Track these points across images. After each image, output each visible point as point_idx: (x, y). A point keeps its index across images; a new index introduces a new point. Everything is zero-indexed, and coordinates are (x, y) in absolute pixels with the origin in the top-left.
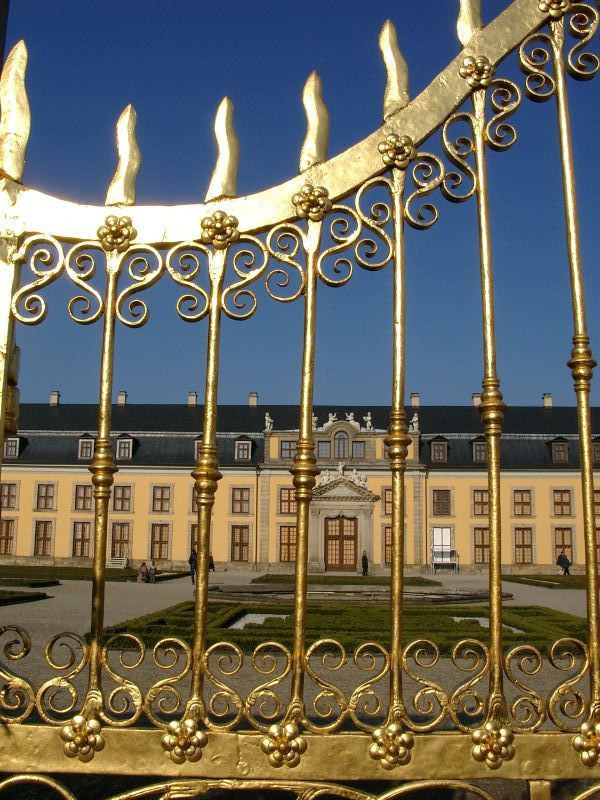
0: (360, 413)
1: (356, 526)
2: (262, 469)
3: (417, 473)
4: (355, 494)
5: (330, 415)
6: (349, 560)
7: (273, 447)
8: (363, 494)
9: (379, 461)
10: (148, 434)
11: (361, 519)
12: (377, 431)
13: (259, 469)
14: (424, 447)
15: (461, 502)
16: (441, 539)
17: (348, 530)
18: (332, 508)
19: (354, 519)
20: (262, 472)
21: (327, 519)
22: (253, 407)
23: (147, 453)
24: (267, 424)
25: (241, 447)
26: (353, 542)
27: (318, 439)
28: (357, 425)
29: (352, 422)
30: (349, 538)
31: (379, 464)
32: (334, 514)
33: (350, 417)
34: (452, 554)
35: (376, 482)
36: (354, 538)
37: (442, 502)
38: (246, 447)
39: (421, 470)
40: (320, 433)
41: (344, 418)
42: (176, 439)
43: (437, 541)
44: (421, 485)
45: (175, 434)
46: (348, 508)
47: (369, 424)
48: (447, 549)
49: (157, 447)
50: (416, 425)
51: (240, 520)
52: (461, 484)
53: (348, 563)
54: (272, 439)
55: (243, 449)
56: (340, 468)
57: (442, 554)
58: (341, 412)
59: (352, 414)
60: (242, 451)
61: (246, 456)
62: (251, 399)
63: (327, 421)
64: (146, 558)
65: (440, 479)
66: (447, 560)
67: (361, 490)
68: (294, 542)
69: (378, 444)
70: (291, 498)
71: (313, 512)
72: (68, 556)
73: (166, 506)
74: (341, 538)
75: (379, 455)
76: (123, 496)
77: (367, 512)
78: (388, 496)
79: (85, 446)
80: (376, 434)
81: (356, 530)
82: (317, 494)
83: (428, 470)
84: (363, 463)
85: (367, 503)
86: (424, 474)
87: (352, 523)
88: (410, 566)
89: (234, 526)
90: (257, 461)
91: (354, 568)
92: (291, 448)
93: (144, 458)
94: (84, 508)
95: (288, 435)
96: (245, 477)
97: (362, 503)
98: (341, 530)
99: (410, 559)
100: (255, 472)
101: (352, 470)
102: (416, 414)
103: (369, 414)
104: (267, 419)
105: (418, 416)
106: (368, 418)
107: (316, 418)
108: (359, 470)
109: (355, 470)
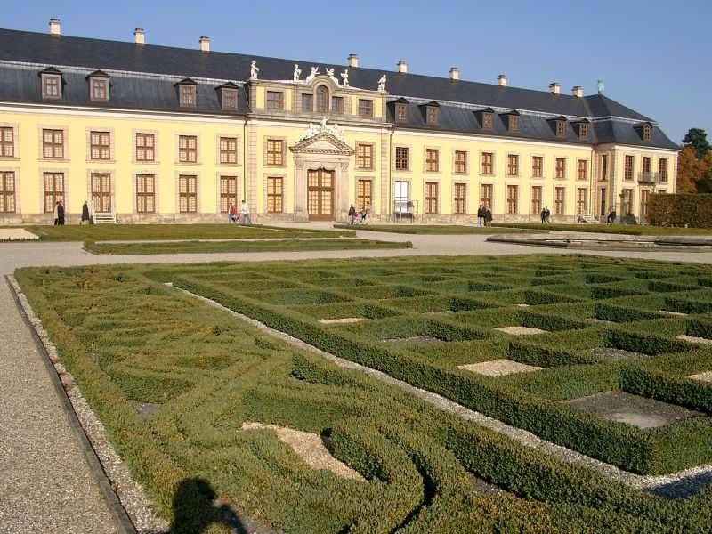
0: (339, 70)
1: (333, 178)
2: (250, 119)
3: (385, 131)
4: (335, 148)
5: (313, 68)
6: (326, 210)
7: (260, 95)
8: (341, 147)
9: (354, 117)
10: (130, 74)
11: (338, 172)
13: (247, 119)
14: (391, 106)
15: (417, 159)
16: (400, 192)
17: (326, 182)
18: (316, 161)
19: (332, 172)
20: (249, 122)
21: (310, 171)
22: (205, 53)
23: (123, 95)
24: (253, 72)
26: (330, 193)
27: (302, 92)
28: (336, 81)
29: (332, 78)
30: (326, 189)
31: (354, 120)
32: (315, 167)
33: (331, 72)
34: (409, 204)
35: (351, 137)
36: (331, 189)
37: (402, 158)
39: (388, 129)
40: (304, 86)
41: (326, 73)
42: (150, 81)
43: (398, 194)
44: (383, 140)
45: (149, 76)
46: (328, 161)
47: (346, 81)
48: (405, 200)
49: (132, 88)
50: (383, 86)
51: (229, 171)
52: (417, 142)
53: (326, 213)
54: (258, 88)
56: (324, 122)
57: (401, 205)
59: (332, 70)
63: (309, 74)
64: (131, 212)
65: (403, 138)
66: (404, 210)
67: (340, 144)
68: (280, 193)
69: (353, 100)
70: (276, 150)
71: (298, 164)
72: (38, 212)
73: (149, 154)
74: (319, 189)
75: (354, 112)
76: (100, 143)
77: (344, 166)
78: (360, 151)
79: (49, 81)
80: (351, 91)
81: (333, 182)
82: (302, 146)
83: (393, 128)
84: (342, 119)
85: (344, 157)
86: (390, 132)
87: (330, 175)
88: (378, 216)
89: (222, 177)
90: (244, 110)
91: (330, 217)
92: (276, 99)
93: (120, 100)
94: (54, 157)
95: (274, 86)
96: (232, 126)
97: (340, 157)
98: (320, 182)
99: (378, 209)
100: (244, 122)
101: (333, 124)
102: (385, 76)
103: (346, 71)
104: (253, 66)
105: (387, 78)
106: (345, 75)
107: (300, 71)
108: (339, 125)
109: (336, 125)
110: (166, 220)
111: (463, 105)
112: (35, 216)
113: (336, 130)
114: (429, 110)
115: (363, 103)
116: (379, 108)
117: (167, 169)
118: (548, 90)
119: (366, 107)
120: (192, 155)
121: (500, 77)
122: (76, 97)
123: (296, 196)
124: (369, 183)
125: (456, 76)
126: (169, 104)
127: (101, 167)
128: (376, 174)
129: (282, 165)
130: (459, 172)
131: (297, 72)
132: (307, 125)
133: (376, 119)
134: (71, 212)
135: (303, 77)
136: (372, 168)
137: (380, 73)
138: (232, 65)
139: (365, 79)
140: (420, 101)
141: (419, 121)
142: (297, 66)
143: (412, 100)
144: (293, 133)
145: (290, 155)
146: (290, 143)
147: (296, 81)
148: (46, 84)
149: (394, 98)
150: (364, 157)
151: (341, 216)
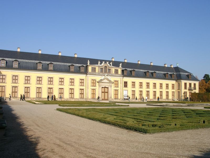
0: (110, 62)
1: (108, 90)
4: (109, 82)
5: (103, 62)
6: (106, 98)
7: (90, 69)
8: (110, 82)
9: (113, 74)
10: (58, 63)
13: (87, 74)
14: (123, 71)
15: (129, 84)
16: (125, 93)
17: (106, 91)
19: (108, 88)
20: (87, 75)
21: (102, 88)
22: (76, 58)
23: (56, 68)
24: (88, 63)
27: (100, 68)
28: (109, 65)
29: (108, 64)
30: (106, 92)
32: (104, 86)
33: (108, 63)
34: (128, 96)
35: (112, 79)
36: (107, 92)
37: (126, 84)
39: (122, 77)
40: (101, 66)
41: (106, 63)
43: (125, 94)
44: (121, 80)
45: (63, 64)
46: (107, 85)
47: (111, 65)
48: (126, 95)
49: (58, 67)
50: (121, 66)
51: (82, 88)
52: (129, 80)
54: (89, 67)
56: (106, 75)
58: (106, 61)
59: (108, 62)
60: (82, 70)
64: (58, 97)
65: (126, 79)
66: (126, 98)
67: (110, 81)
68: (95, 93)
69: (113, 70)
70: (94, 82)
71: (99, 86)
72: (35, 97)
73: (62, 83)
74: (105, 92)
75: (113, 73)
76: (51, 80)
77: (111, 86)
78: (115, 83)
79: (39, 65)
80: (113, 67)
81: (108, 91)
82: (100, 81)
83: (123, 77)
84: (110, 74)
88: (119, 99)
89: (80, 89)
90: (86, 72)
91: (107, 100)
92: (94, 70)
93: (56, 70)
94: (39, 84)
95: (94, 66)
96: (83, 76)
97: (110, 84)
98: (105, 90)
99: (119, 98)
100: (86, 75)
103: (112, 62)
104: (88, 61)
105: (122, 64)
106: (111, 63)
107: (100, 62)
109: (109, 76)
110: (66, 100)
111: (141, 70)
112: (34, 98)
113: (109, 77)
114: (133, 72)
115: (116, 70)
116: (120, 72)
117: (67, 87)
118: (164, 66)
119: (116, 71)
120: (73, 83)
121: (151, 63)
122: (45, 69)
123: (99, 94)
124: (117, 91)
125: (139, 63)
126: (68, 71)
127: (51, 86)
128: (119, 88)
129: (95, 86)
130: (140, 88)
131: (99, 63)
132: (102, 76)
133: (119, 74)
134: (43, 97)
135: (101, 64)
136: (118, 87)
137: (120, 62)
138: (83, 61)
139: (116, 64)
140: (130, 70)
141: (130, 75)
142: (99, 61)
143: (128, 69)
144: (98, 78)
145: (97, 84)
146: (97, 81)
147: (99, 65)
148: (38, 66)
149: (124, 69)
150: (116, 84)
151: (110, 99)
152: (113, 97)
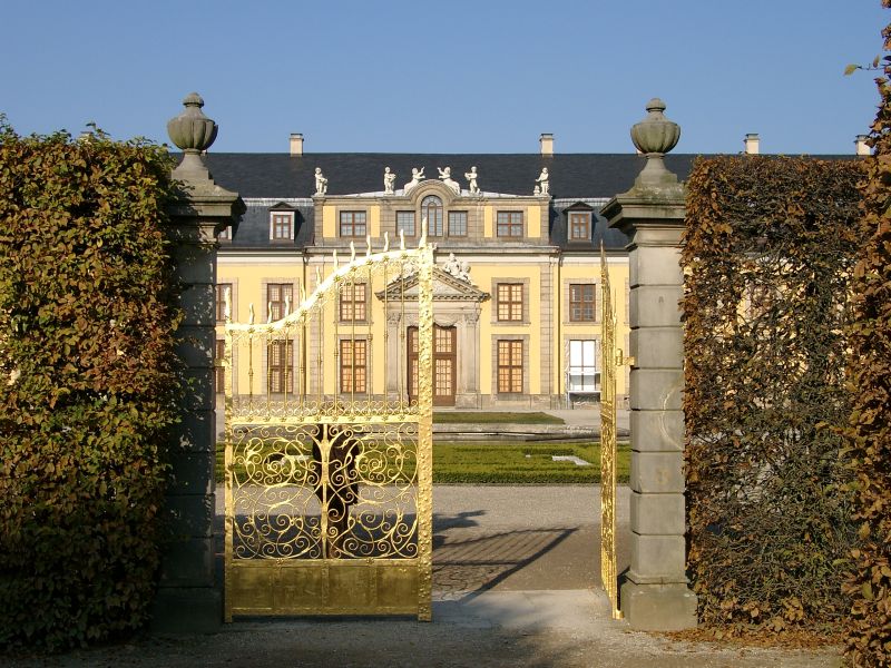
0: (459, 165)
1: (454, 338)
2: (312, 255)
3: (546, 259)
4: (453, 291)
5: (415, 171)
6: (444, 389)
8: (464, 291)
9: (488, 240)
11: (462, 328)
12: (486, 194)
13: (307, 254)
14: (555, 218)
16: (582, 357)
17: (444, 345)
19: (451, 328)
20: (311, 259)
21: (412, 328)
22: (296, 157)
24: (319, 185)
25: (279, 220)
26: (449, 363)
27: (398, 208)
28: (455, 185)
29: (448, 182)
30: (444, 356)
31: (490, 245)
33: (445, 174)
34: (598, 378)
35: (484, 273)
36: (451, 356)
37: (583, 302)
38: (286, 221)
39: (551, 255)
40: (399, 199)
41: (436, 175)
43: (576, 360)
44: (546, 274)
46: (443, 312)
47: (474, 184)
48: (590, 372)
50: (545, 186)
51: (281, 332)
53: (443, 393)
54: (325, 208)
55: (282, 224)
57: (583, 379)
58: (431, 165)
59: (448, 169)
60: (281, 227)
61: (286, 235)
62: (293, 143)
63: (410, 180)
65: (582, 268)
66: (589, 388)
67: (462, 284)
68: (363, 363)
69: (487, 213)
70: (356, 298)
75: (489, 232)
77: (475, 319)
78: (504, 294)
80: (483, 200)
81: (453, 345)
82: (396, 291)
83: (560, 254)
84: (466, 245)
85: (471, 304)
86: (557, 260)
87: (449, 334)
88: (535, 398)
90: (303, 239)
91: (451, 401)
92: (355, 222)
95: (350, 201)
96: (284, 267)
97: (463, 305)
99: (535, 387)
100: (300, 259)
101: (448, 254)
102: (545, 170)
103: (474, 168)
104: (318, 177)
105: (549, 172)
106: (472, 176)
107: (393, 176)
108: (456, 254)
109: (452, 255)
113: (452, 264)
115: (500, 215)
116: (535, 219)
119: (511, 225)
123: (388, 368)
124: (519, 345)
128: (533, 331)
131: (389, 178)
133: (530, 241)
135: (399, 185)
136: (524, 320)
137: (536, 161)
139: (507, 174)
142: (387, 169)
145: (377, 306)
147: (388, 192)
149: (563, 202)
150: (510, 303)
151: (465, 398)
152: (487, 386)
